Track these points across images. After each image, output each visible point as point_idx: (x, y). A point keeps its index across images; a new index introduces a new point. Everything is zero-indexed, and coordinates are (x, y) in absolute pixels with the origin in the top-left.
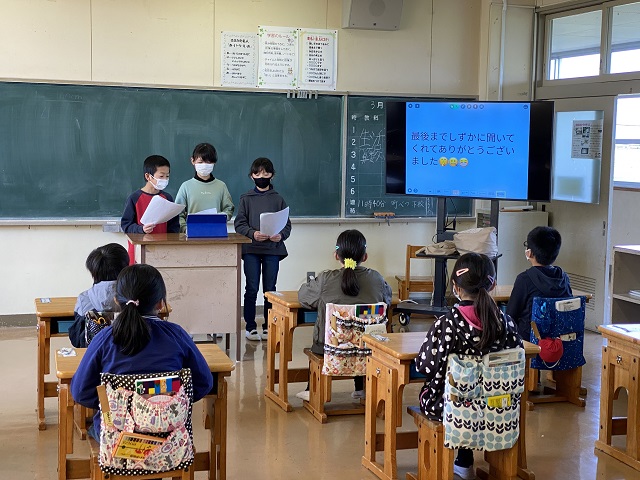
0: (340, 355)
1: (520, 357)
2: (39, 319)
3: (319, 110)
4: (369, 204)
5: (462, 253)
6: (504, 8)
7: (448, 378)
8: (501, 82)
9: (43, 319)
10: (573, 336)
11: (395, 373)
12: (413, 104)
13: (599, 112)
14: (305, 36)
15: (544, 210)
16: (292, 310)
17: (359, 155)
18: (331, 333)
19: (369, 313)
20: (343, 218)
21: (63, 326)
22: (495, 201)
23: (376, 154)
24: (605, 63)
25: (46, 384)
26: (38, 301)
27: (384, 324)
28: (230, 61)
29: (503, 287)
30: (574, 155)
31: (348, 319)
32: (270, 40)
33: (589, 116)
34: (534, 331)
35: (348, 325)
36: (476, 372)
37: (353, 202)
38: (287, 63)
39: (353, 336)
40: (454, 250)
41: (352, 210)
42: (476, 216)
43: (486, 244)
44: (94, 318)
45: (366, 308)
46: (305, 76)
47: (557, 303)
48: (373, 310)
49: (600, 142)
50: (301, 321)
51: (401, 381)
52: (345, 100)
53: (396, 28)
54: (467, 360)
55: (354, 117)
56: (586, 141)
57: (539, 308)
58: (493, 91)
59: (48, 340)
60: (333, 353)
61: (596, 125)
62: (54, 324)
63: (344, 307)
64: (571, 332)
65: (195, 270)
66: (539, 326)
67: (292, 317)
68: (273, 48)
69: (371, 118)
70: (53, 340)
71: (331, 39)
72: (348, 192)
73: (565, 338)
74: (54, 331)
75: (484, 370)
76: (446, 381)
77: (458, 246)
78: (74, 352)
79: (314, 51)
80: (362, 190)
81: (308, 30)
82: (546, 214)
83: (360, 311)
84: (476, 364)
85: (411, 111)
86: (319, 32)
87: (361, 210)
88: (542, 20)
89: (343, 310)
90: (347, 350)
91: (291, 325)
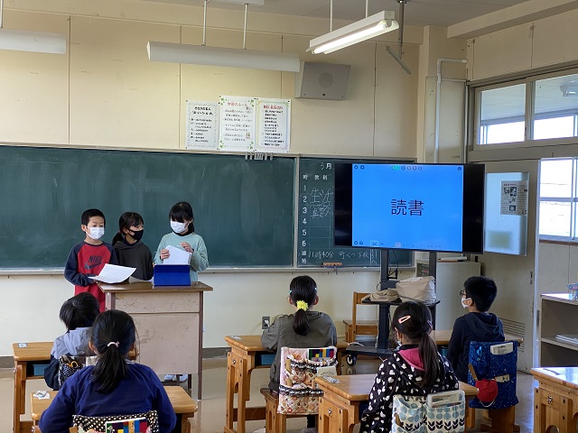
0: (294, 396)
1: (461, 398)
2: (16, 363)
3: (274, 170)
4: (319, 255)
5: (404, 300)
6: (439, 82)
7: (394, 418)
8: (437, 147)
9: (20, 362)
10: (507, 378)
11: (346, 413)
12: (359, 165)
13: (525, 173)
14: (262, 105)
15: (476, 260)
16: (250, 353)
17: (310, 211)
18: (286, 375)
19: (321, 356)
20: (295, 267)
21: (38, 369)
22: (433, 253)
23: (325, 210)
24: (529, 130)
25: (21, 423)
26: (16, 346)
27: (334, 367)
28: (193, 126)
29: (441, 332)
30: (503, 212)
31: (301, 361)
32: (230, 108)
33: (516, 177)
34: (471, 372)
35: (301, 368)
36: (420, 412)
37: (304, 253)
38: (245, 128)
39: (306, 377)
40: (396, 297)
41: (304, 260)
42: (416, 266)
43: (426, 291)
44: (67, 362)
45: (318, 352)
46: (261, 139)
47: (492, 347)
48: (324, 353)
49: (526, 200)
50: (258, 363)
51: (351, 420)
52: (297, 161)
53: (343, 98)
54: (412, 400)
55: (305, 177)
56: (514, 200)
57: (475, 352)
58: (430, 154)
59: (24, 382)
60: (288, 393)
61: (522, 185)
62: (30, 367)
63: (297, 351)
64: (505, 374)
65: (161, 316)
66: (475, 368)
67: (250, 360)
68: (232, 115)
69: (321, 178)
70: (29, 382)
71: (285, 108)
72: (300, 244)
73: (499, 379)
74: (30, 374)
75: (428, 411)
76: (393, 421)
77: (400, 293)
78: (48, 394)
79: (269, 117)
80: (313, 242)
81: (264, 99)
82: (478, 264)
83: (312, 354)
84: (420, 406)
85: (357, 171)
86: (274, 101)
87: (312, 261)
88: (472, 92)
89: (297, 354)
90: (301, 390)
91: (249, 368)
